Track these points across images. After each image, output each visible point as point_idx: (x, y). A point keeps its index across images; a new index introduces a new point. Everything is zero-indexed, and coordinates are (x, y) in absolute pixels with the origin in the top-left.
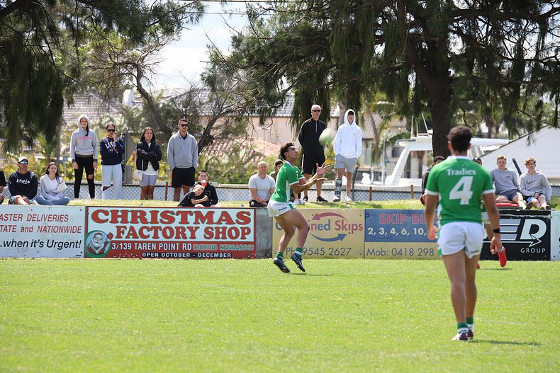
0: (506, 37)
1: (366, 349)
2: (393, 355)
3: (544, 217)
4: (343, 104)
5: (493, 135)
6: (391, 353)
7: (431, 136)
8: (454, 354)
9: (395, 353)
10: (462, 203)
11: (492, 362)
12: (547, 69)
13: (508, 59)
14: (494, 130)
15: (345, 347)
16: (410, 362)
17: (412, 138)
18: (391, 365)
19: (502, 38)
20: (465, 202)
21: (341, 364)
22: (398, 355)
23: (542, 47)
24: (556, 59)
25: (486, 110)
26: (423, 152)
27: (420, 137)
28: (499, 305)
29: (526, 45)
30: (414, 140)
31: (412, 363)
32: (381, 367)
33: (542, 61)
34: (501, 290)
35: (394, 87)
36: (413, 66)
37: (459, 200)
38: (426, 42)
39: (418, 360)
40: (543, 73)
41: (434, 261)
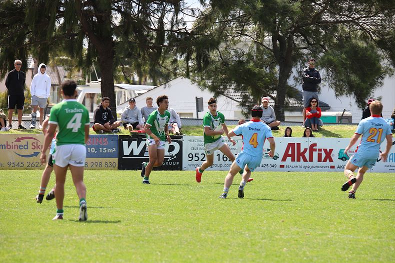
0: (152, 14)
1: (55, 234)
2: (74, 238)
3: (178, 140)
4: (37, 59)
5: (142, 83)
6: (72, 236)
7: (100, 83)
8: (117, 236)
9: (75, 236)
10: (73, 131)
11: (143, 241)
12: (180, 37)
13: (152, 29)
14: (143, 79)
15: (39, 232)
16: (85, 242)
17: (87, 84)
18: (72, 244)
19: (149, 15)
20: (76, 130)
21: (36, 244)
22: (77, 238)
23: (176, 21)
24: (186, 30)
25: (138, 65)
26: (94, 94)
27: (92, 83)
28: (148, 202)
29: (165, 20)
30: (89, 86)
31: (87, 243)
32: (65, 246)
33: (175, 31)
34: (149, 191)
35: (74, 48)
36: (87, 33)
37: (72, 129)
38: (96, 17)
39: (92, 240)
40: (177, 40)
41: (102, 171)
